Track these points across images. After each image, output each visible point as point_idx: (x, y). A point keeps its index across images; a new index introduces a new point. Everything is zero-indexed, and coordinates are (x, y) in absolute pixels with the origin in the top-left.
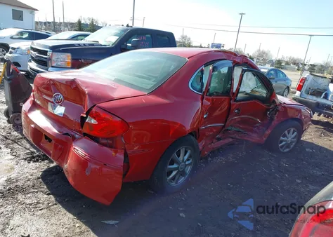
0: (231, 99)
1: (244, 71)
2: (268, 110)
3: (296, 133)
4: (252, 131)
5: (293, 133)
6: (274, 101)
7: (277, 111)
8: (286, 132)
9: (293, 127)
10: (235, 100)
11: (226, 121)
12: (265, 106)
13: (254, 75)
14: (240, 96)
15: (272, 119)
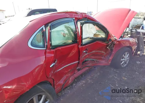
0: (78, 45)
1: (82, 24)
2: (108, 46)
3: (128, 54)
4: (101, 59)
5: (127, 55)
6: (110, 39)
7: (114, 44)
8: (124, 56)
9: (126, 52)
10: (82, 45)
11: (79, 59)
12: (104, 44)
13: (94, 25)
14: (84, 41)
15: (112, 50)
